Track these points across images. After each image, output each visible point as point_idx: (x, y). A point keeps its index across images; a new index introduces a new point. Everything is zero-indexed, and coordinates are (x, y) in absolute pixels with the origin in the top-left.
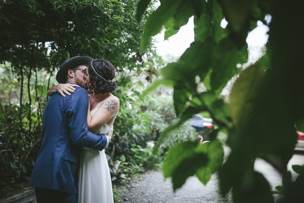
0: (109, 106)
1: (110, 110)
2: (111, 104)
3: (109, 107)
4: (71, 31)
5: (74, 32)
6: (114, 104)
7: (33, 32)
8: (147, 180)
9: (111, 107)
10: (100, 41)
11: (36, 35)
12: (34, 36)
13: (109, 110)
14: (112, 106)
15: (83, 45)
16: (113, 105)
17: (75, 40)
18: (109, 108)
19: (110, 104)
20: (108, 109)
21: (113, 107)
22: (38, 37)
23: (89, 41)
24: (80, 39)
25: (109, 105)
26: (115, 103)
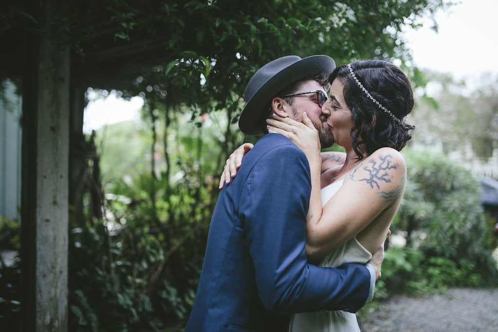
0: (374, 173)
1: (378, 186)
2: (380, 168)
3: (372, 176)
4: (209, 4)
5: (217, 8)
6: (387, 167)
7: (124, 15)
8: (394, 317)
9: (379, 175)
10: (281, 25)
11: (128, 21)
12: (124, 25)
13: (374, 184)
14: (382, 173)
15: (242, 39)
16: (384, 169)
17: (220, 26)
18: (375, 179)
19: (377, 166)
20: (370, 181)
21: (386, 175)
22: (134, 27)
23: (253, 27)
24: (232, 25)
25: (375, 169)
26: (391, 165)
